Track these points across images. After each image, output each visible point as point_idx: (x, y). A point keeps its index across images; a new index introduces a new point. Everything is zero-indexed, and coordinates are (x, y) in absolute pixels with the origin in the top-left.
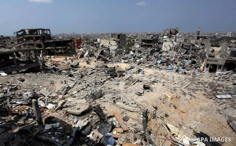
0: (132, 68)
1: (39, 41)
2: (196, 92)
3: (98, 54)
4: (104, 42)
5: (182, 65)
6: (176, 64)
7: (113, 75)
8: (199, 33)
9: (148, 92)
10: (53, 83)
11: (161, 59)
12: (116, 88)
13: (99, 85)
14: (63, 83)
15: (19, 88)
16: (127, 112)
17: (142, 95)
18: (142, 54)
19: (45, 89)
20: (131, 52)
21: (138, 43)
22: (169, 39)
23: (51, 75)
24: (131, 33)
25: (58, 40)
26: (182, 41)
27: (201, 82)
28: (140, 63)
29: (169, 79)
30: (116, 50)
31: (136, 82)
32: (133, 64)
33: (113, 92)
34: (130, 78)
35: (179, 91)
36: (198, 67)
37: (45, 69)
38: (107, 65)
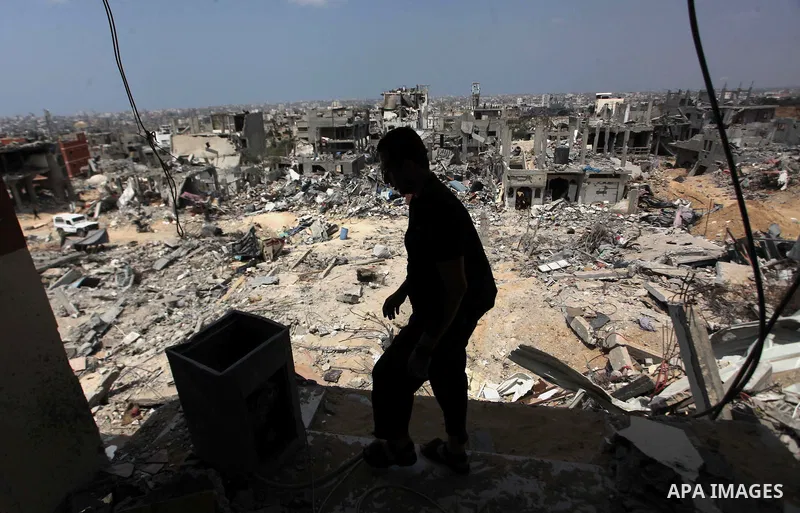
0: (306, 224)
3: (177, 190)
4: (186, 146)
7: (250, 258)
8: (477, 100)
9: (374, 288)
12: (273, 295)
13: (211, 295)
14: (72, 312)
18: (327, 177)
20: (291, 171)
21: (306, 139)
22: (402, 120)
26: (439, 125)
28: (327, 207)
30: (236, 171)
31: (332, 267)
32: (308, 213)
34: (308, 258)
36: (488, 197)
38: (219, 227)
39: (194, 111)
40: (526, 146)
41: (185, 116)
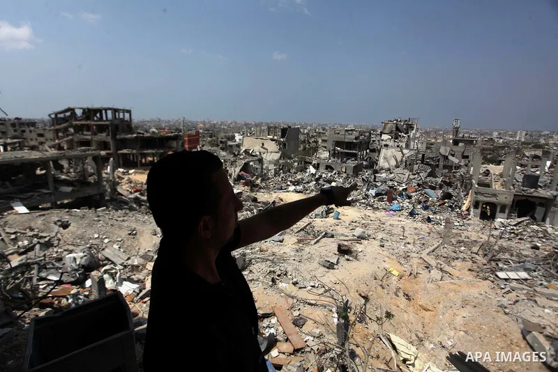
1: (104, 134)
2: (453, 264)
3: (238, 170)
4: (251, 144)
5: (422, 200)
6: (410, 197)
8: (457, 131)
9: (348, 260)
10: (135, 234)
11: (376, 186)
12: (276, 250)
14: (158, 233)
15: (56, 243)
16: (301, 306)
17: (335, 267)
18: (335, 174)
19: (116, 246)
20: (311, 167)
21: (325, 147)
22: (395, 141)
23: (131, 214)
24: (311, 125)
25: (148, 135)
26: (422, 147)
27: (463, 241)
29: (395, 231)
30: (276, 163)
31: (321, 238)
33: (271, 258)
34: (308, 228)
35: (415, 261)
36: (456, 205)
37: (116, 200)
38: (256, 196)
39: (262, 123)
40: (495, 169)
41: (256, 125)
